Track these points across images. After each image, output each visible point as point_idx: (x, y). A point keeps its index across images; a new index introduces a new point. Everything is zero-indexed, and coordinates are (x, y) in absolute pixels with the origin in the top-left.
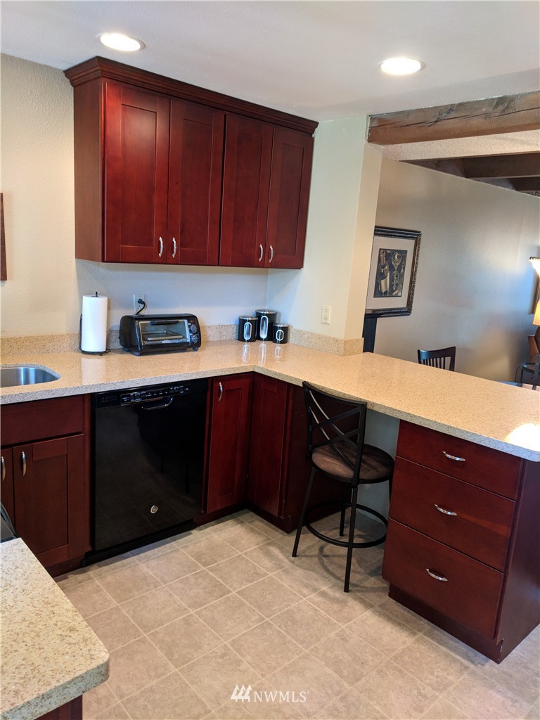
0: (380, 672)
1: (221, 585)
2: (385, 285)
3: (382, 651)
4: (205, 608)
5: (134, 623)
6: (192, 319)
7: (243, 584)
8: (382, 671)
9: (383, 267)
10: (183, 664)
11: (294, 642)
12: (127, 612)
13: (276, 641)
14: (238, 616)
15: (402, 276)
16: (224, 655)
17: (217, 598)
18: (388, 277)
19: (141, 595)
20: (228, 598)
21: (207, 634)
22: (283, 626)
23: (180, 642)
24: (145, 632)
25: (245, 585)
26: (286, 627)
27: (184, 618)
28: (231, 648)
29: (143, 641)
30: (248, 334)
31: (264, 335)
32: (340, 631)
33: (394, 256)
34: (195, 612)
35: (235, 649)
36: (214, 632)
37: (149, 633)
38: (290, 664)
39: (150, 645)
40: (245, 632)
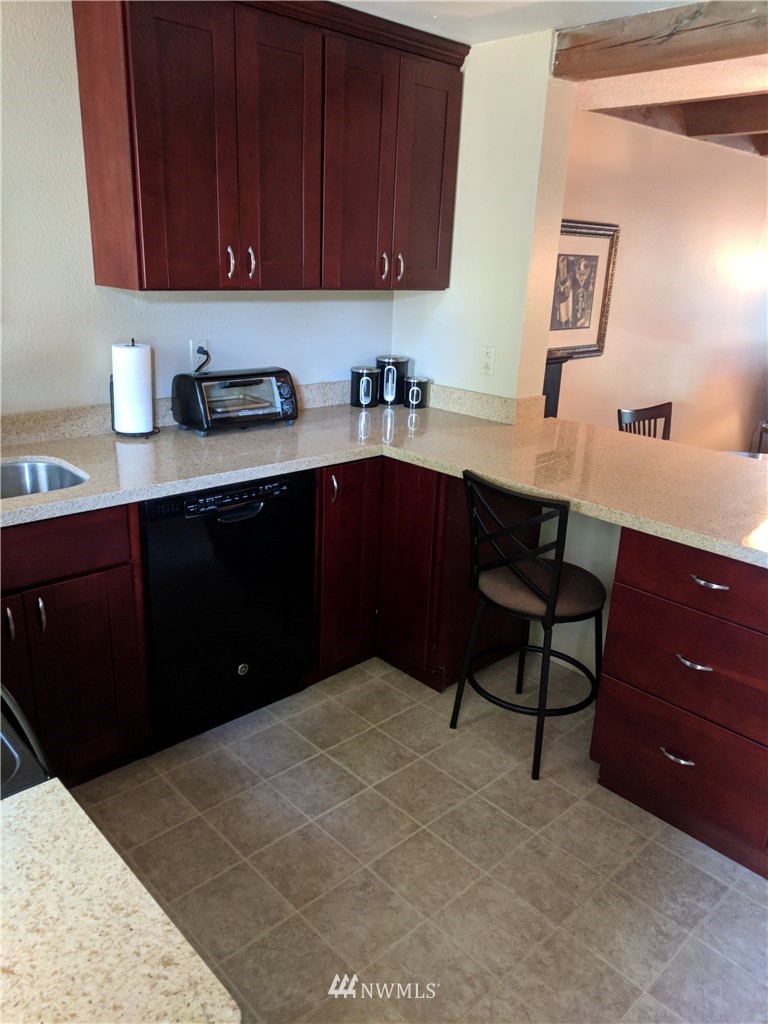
0: (598, 901)
1: (350, 776)
2: (566, 311)
3: (598, 868)
4: (331, 814)
5: (227, 840)
6: (282, 375)
7: (382, 773)
8: (600, 900)
9: (563, 283)
10: (306, 901)
11: (468, 860)
12: (215, 825)
13: (440, 861)
14: (379, 824)
15: (591, 295)
16: (365, 885)
17: (346, 798)
18: (570, 299)
19: (232, 798)
20: (362, 796)
21: (337, 854)
22: (448, 836)
23: (299, 868)
24: (246, 855)
25: (385, 775)
26: (452, 837)
27: (300, 831)
28: (374, 873)
29: (244, 868)
30: (367, 394)
31: (390, 397)
32: (532, 840)
33: (580, 264)
34: (317, 821)
35: (381, 875)
36: (347, 850)
37: (250, 856)
38: (464, 895)
39: (254, 874)
40: (393, 848)
